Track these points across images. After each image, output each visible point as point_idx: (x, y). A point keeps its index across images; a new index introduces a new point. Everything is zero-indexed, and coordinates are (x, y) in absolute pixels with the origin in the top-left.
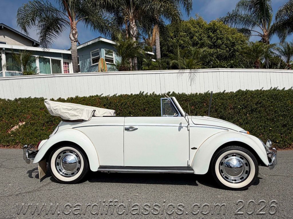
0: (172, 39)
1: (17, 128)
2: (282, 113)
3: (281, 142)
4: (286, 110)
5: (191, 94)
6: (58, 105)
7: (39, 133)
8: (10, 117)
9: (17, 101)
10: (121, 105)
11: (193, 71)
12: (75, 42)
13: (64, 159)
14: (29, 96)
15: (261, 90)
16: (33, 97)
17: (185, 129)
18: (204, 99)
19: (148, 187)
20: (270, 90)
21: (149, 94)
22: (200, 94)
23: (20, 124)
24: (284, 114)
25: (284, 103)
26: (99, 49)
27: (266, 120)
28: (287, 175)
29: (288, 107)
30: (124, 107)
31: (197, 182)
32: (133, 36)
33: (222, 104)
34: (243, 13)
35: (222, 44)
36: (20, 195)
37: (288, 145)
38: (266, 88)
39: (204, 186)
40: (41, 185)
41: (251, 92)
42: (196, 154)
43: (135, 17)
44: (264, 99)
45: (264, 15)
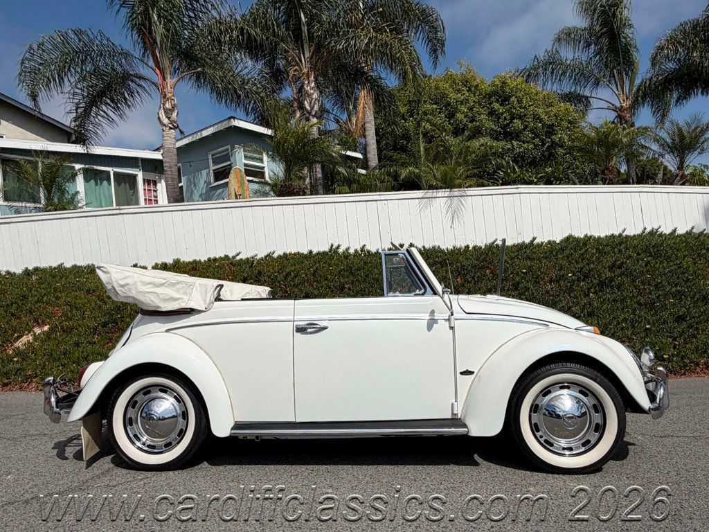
0: (405, 120)
1: (28, 341)
2: (674, 289)
3: (675, 359)
4: (684, 280)
5: (454, 247)
6: (131, 274)
7: (83, 352)
8: (13, 315)
9: (29, 274)
10: (286, 278)
11: (456, 192)
12: (170, 128)
13: (145, 410)
14: (59, 263)
15: (620, 235)
16: (68, 265)
17: (442, 326)
18: (484, 260)
19: (355, 474)
20: (642, 234)
21: (352, 251)
22: (474, 247)
23: (37, 331)
24: (679, 292)
25: (677, 264)
26: (229, 147)
27: (636, 305)
28: (695, 434)
29: (686, 275)
30: (292, 283)
31: (476, 457)
32: (310, 113)
33: (530, 269)
34: (570, 56)
35: (524, 130)
36: (34, 501)
37: (693, 365)
38: (633, 230)
39: (493, 466)
40: (89, 475)
41: (598, 240)
42: (472, 384)
43: (314, 68)
44: (629, 257)
45: (620, 61)
